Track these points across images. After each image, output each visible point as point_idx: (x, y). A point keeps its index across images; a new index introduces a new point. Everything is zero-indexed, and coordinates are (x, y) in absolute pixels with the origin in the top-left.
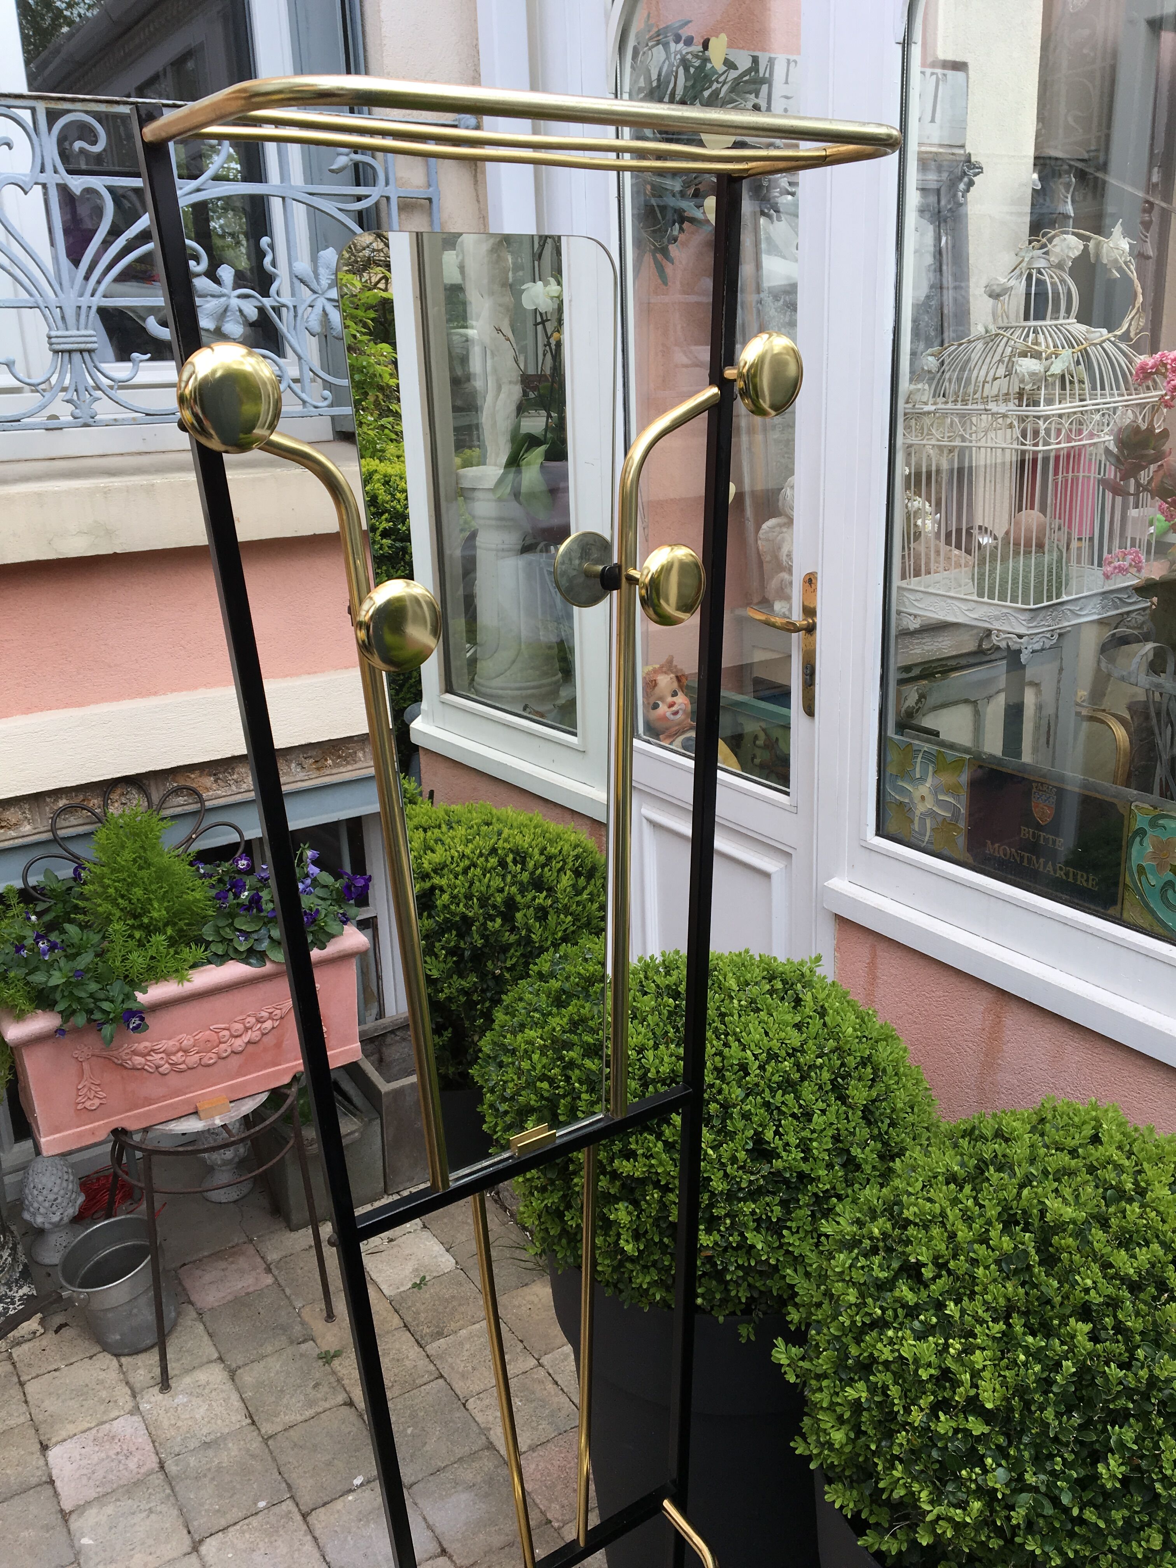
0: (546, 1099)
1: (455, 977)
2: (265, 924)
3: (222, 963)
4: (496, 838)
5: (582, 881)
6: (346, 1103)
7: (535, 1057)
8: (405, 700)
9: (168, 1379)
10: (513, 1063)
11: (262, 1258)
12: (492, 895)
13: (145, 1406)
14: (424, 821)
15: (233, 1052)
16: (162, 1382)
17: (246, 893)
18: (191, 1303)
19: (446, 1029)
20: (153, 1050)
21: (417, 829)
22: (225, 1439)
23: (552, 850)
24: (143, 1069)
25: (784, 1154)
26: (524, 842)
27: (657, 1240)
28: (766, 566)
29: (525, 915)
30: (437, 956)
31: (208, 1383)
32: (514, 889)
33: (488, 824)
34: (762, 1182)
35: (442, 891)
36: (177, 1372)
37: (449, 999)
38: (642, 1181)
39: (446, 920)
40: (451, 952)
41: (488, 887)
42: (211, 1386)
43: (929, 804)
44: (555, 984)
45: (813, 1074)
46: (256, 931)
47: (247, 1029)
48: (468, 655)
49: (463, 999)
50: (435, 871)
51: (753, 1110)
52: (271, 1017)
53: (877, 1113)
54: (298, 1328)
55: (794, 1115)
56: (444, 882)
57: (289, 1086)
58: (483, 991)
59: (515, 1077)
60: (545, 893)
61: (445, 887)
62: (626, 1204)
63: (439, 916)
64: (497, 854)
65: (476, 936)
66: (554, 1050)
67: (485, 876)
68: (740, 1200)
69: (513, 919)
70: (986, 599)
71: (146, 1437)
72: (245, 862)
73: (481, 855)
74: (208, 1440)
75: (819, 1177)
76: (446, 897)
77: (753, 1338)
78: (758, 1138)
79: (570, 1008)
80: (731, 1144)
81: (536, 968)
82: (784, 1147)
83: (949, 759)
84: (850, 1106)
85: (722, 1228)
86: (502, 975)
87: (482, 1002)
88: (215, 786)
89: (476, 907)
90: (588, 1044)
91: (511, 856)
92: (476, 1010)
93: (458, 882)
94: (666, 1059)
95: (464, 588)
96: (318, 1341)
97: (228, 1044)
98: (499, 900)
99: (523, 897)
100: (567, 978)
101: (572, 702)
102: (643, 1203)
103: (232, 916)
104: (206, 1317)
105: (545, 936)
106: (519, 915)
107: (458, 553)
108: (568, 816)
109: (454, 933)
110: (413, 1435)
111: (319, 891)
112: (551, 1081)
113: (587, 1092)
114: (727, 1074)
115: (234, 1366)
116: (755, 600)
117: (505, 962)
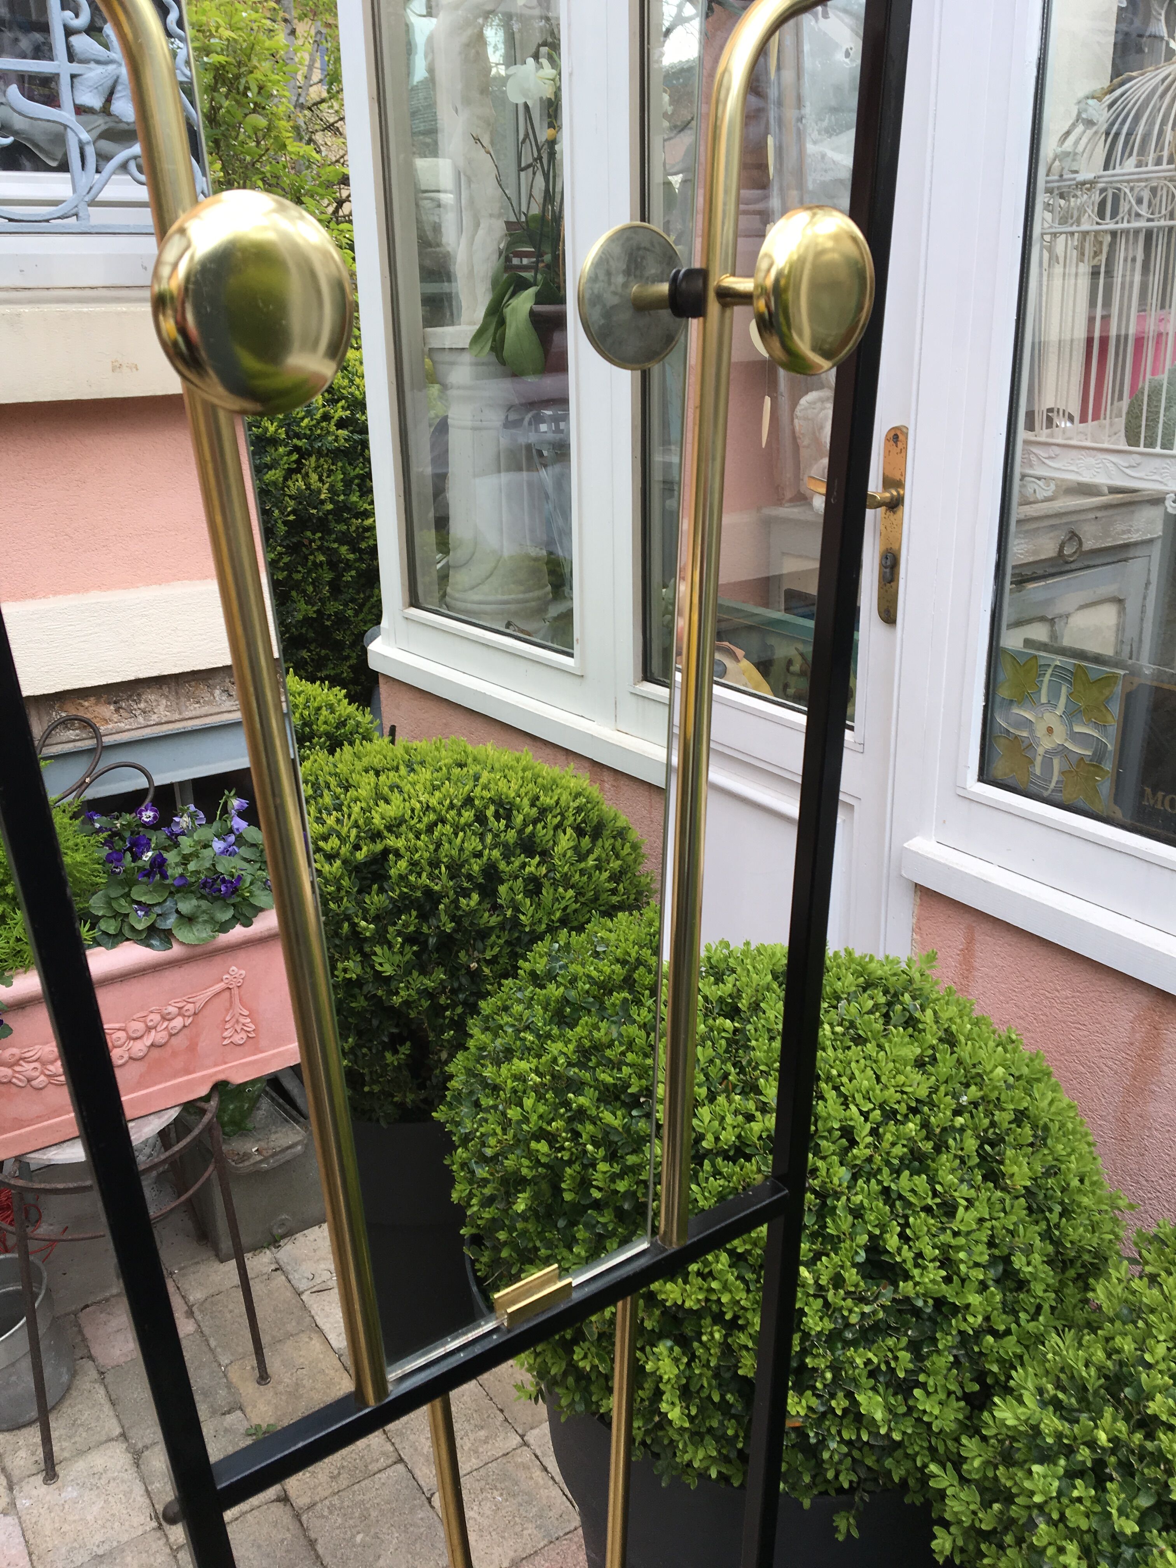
0: (544, 1165)
1: (415, 974)
2: (171, 893)
3: (114, 945)
4: (471, 783)
5: (586, 841)
6: (288, 1107)
7: (528, 1103)
8: (365, 623)
9: (53, 1466)
10: (495, 1107)
11: (183, 1297)
12: (466, 861)
13: (23, 1503)
14: (377, 762)
15: (131, 1058)
16: (46, 1470)
17: (150, 854)
18: (91, 1357)
19: (402, 1044)
20: (23, 1059)
21: (367, 771)
22: (123, 1551)
23: (547, 800)
24: (10, 1082)
25: (916, 1272)
26: (509, 789)
27: (716, 1398)
28: (804, 453)
29: (511, 889)
30: (390, 946)
31: (105, 1470)
32: (496, 853)
33: (461, 765)
34: (881, 1315)
35: (398, 855)
36: (66, 1454)
37: (407, 1003)
38: (697, 1314)
39: (402, 895)
40: (410, 940)
41: (461, 849)
42: (110, 1475)
43: (1059, 738)
44: (554, 991)
45: (951, 1142)
46: (159, 904)
47: (149, 1029)
48: (439, 566)
49: (426, 1004)
50: (389, 828)
51: (866, 1203)
52: (181, 1012)
53: (1041, 1196)
54: (223, 1392)
55: (928, 1209)
56: (400, 843)
57: (207, 1099)
58: (454, 992)
59: (499, 1130)
60: (537, 858)
61: (402, 851)
62: (669, 1343)
63: (393, 891)
64: (473, 806)
65: (444, 918)
66: (557, 1092)
67: (456, 835)
68: (847, 1344)
69: (495, 893)
70: (1158, 450)
71: (22, 1547)
72: (151, 814)
73: (452, 806)
74: (100, 1552)
75: (968, 1306)
76: (403, 864)
77: (855, 1534)
78: (875, 1247)
79: (578, 1029)
80: (836, 1259)
81: (526, 966)
82: (914, 1259)
83: (1092, 677)
84: (1005, 1189)
85: (819, 1385)
86: (479, 970)
87: (453, 1006)
88: (116, 717)
89: (444, 877)
90: (606, 1086)
91: (492, 808)
92: (444, 1018)
93: (419, 843)
94: (729, 1119)
95: (436, 510)
96: (248, 1410)
97: (124, 1048)
98: (476, 868)
99: (508, 863)
100: (574, 980)
101: (568, 616)
102: (696, 1344)
103: (129, 883)
104: (109, 1378)
105: (537, 916)
106: (502, 889)
107: (429, 470)
108: (562, 757)
109: (414, 913)
110: (364, 1545)
111: (244, 851)
112: (551, 1139)
113: (604, 1159)
114: (824, 1143)
115: (140, 1445)
116: (789, 495)
117: (483, 952)
